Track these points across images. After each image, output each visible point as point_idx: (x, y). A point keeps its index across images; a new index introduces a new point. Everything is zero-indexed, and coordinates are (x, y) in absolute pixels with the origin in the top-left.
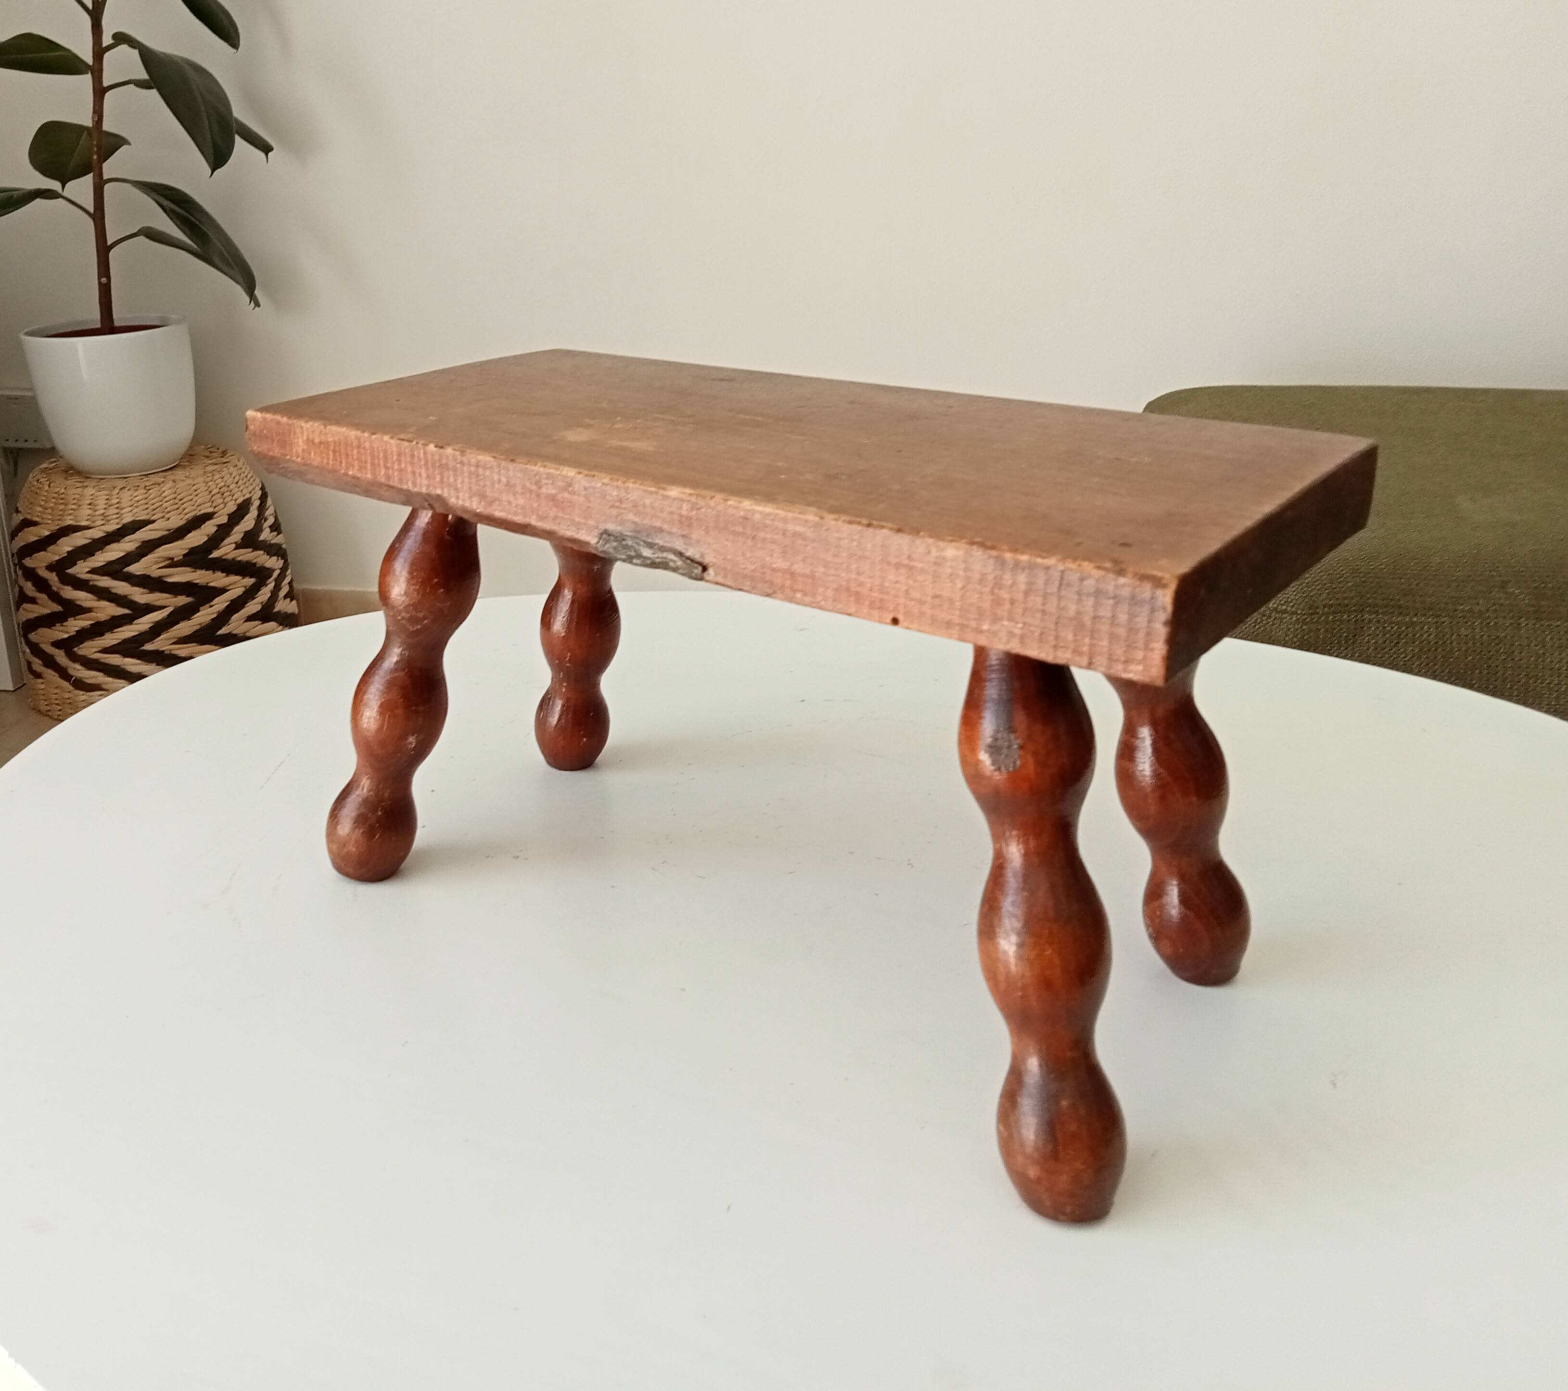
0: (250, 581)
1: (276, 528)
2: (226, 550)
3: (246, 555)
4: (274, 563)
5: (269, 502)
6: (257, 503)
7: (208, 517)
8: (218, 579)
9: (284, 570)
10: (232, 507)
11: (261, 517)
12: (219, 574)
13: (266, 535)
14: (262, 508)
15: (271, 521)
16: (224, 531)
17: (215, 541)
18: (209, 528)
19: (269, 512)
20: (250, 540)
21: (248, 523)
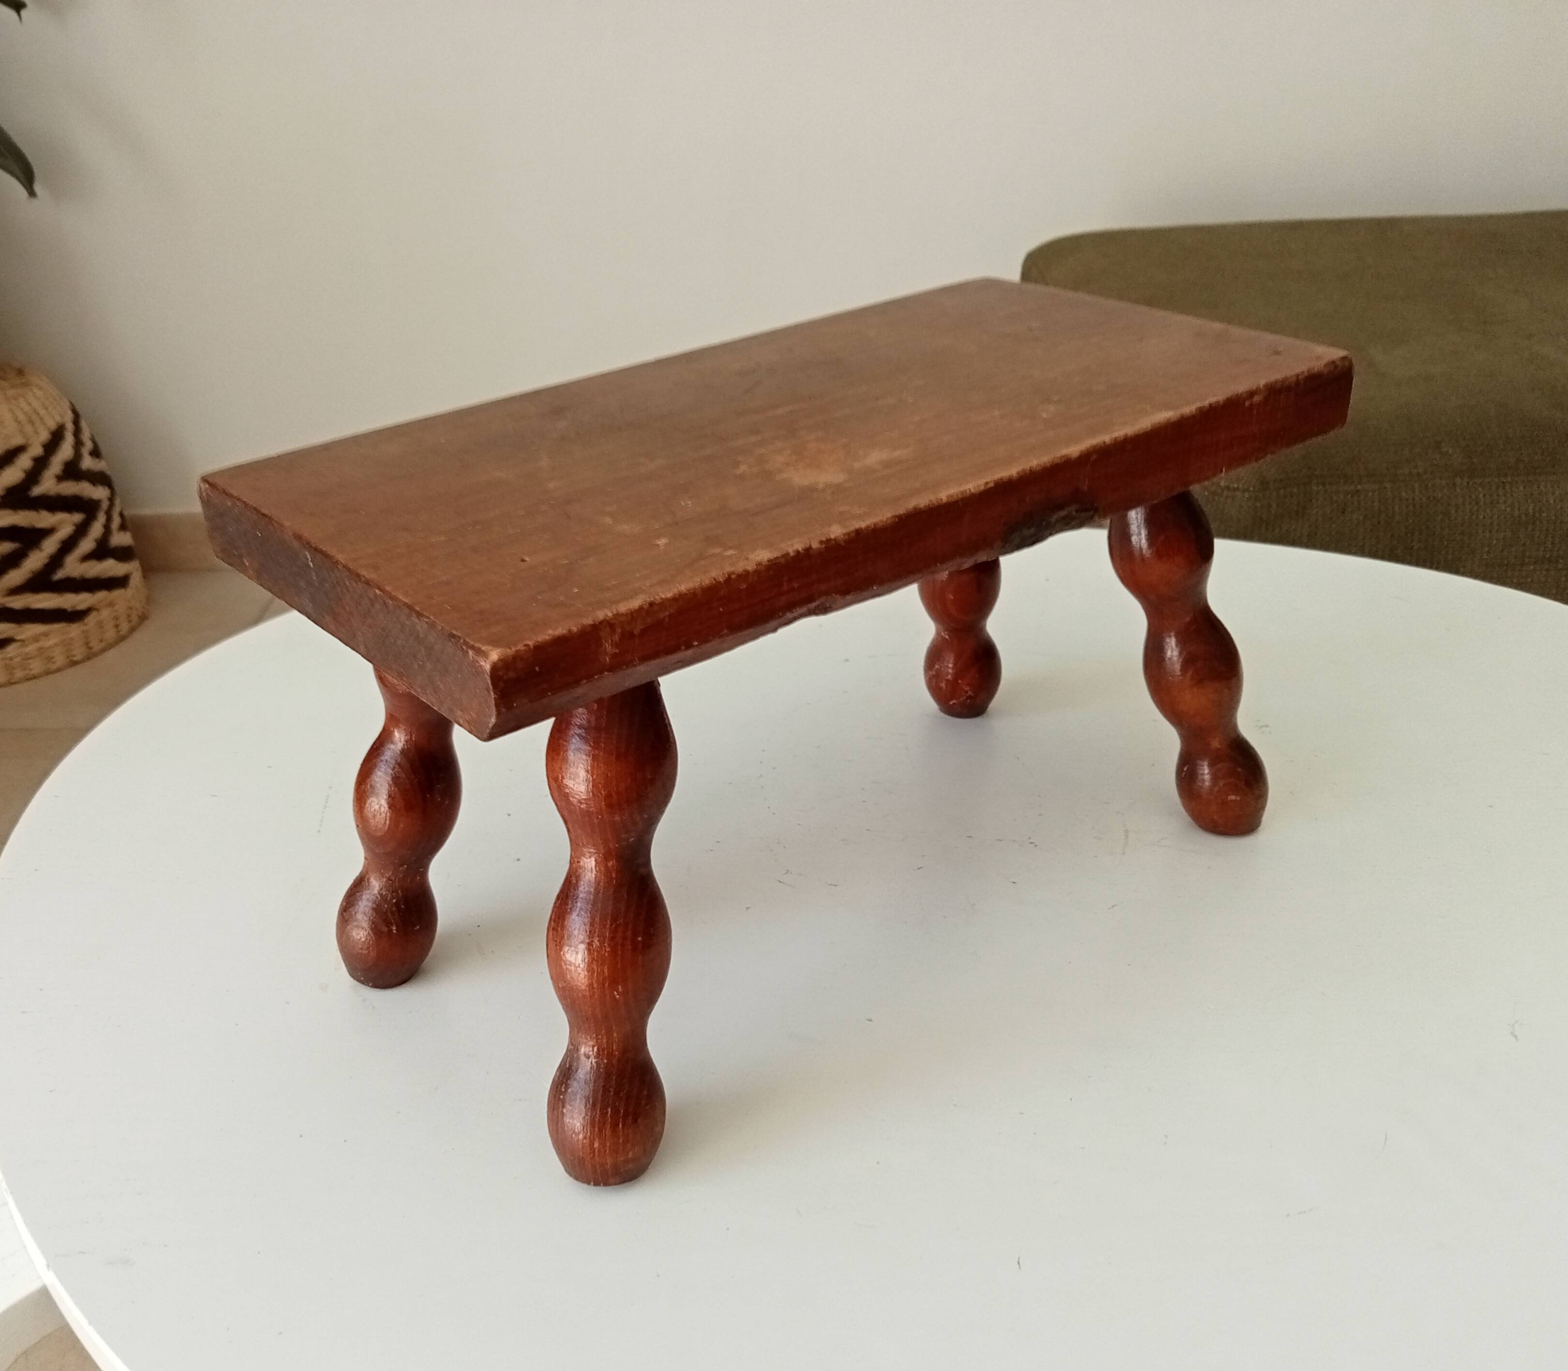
0: (78, 517)
1: (96, 453)
2: (48, 485)
3: (70, 488)
4: (99, 493)
5: (83, 424)
6: (70, 427)
7: (19, 450)
8: (43, 519)
9: (111, 500)
10: (45, 436)
11: (78, 444)
12: (45, 514)
13: (87, 463)
14: (77, 432)
15: (88, 445)
16: (41, 464)
17: (33, 476)
18: (24, 462)
19: (86, 437)
20: (72, 471)
21: (66, 451)
